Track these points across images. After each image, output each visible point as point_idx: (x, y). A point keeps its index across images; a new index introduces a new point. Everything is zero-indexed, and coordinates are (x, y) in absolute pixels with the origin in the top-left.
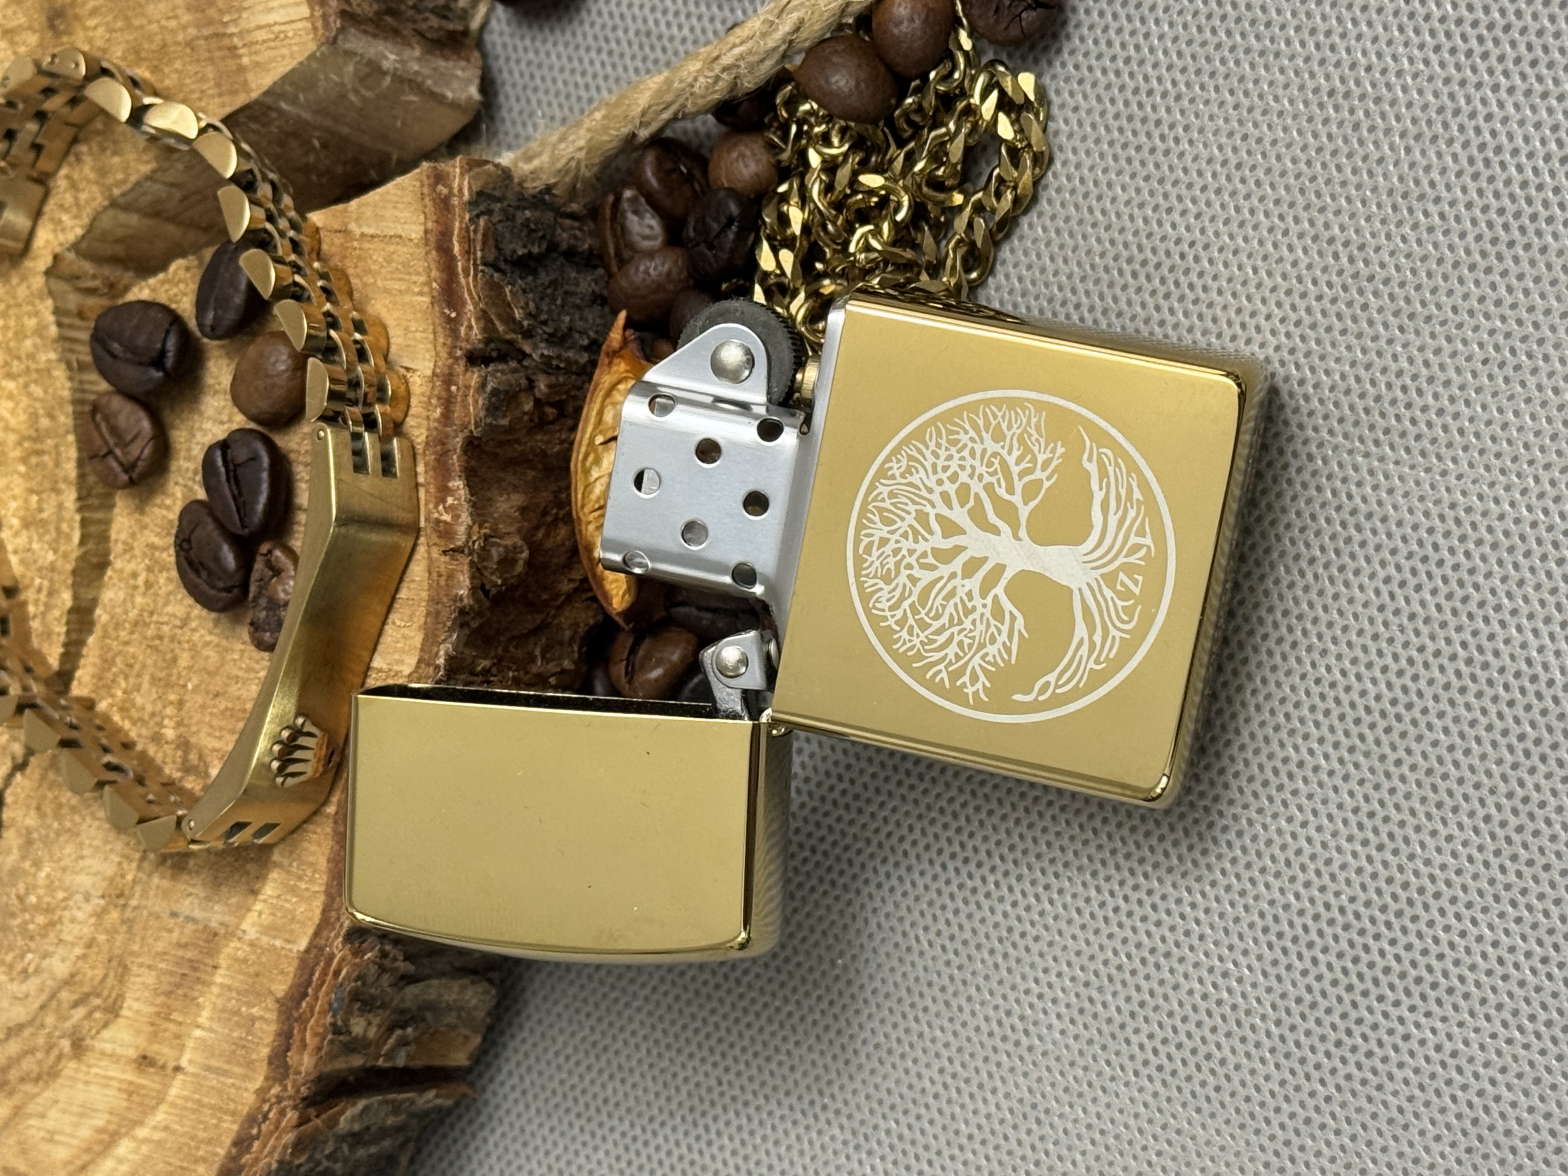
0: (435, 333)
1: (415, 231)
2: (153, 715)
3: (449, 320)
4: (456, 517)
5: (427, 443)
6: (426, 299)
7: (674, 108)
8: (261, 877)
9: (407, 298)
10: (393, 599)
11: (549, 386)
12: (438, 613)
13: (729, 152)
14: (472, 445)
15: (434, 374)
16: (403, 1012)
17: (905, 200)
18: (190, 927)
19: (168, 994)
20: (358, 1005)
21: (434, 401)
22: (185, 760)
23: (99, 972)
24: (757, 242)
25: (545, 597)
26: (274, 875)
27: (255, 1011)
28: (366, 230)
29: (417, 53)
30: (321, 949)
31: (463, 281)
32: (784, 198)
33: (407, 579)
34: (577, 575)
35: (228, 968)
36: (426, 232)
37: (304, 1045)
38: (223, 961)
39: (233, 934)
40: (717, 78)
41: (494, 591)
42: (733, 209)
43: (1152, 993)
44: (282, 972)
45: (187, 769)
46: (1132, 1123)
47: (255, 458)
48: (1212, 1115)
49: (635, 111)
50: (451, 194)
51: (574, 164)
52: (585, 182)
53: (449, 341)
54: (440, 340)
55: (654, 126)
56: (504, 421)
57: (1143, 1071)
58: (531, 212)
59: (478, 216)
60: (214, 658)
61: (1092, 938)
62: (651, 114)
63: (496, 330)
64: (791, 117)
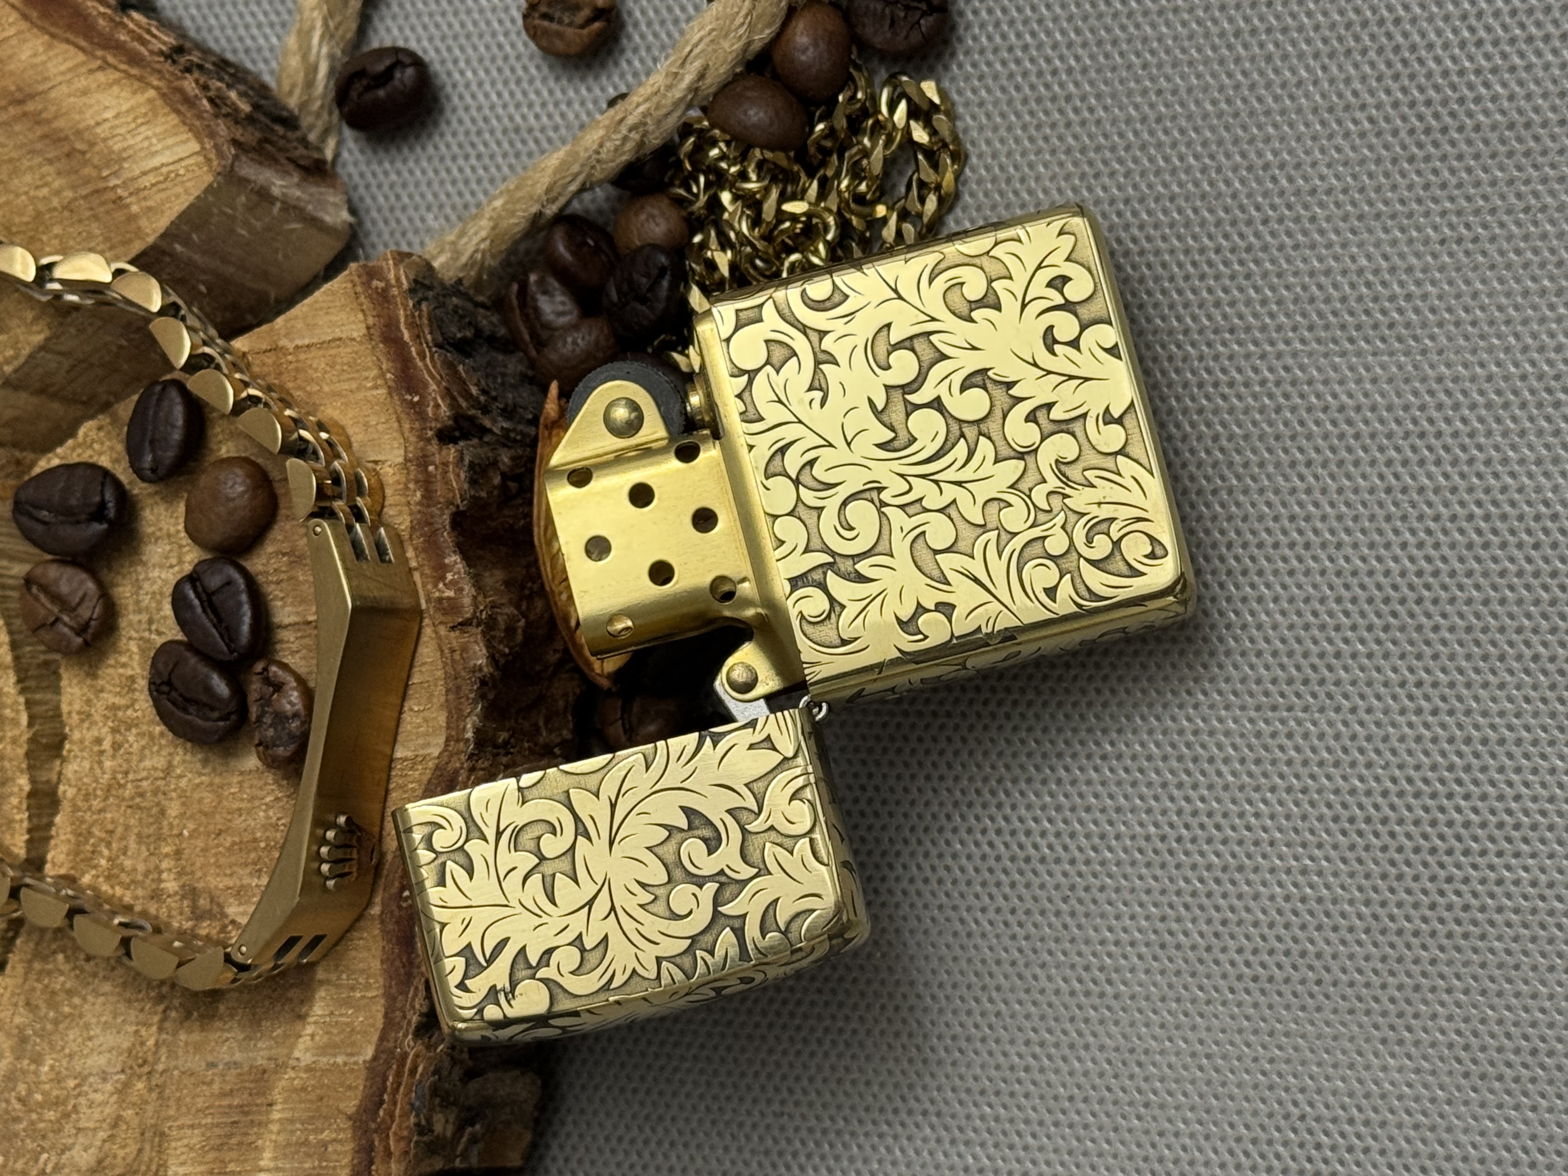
0: (399, 421)
1: (357, 330)
2: (147, 874)
3: (412, 405)
4: (461, 590)
5: (413, 528)
6: (382, 392)
7: (581, 178)
8: (307, 999)
9: (360, 395)
10: (407, 686)
11: (513, 459)
12: (458, 688)
13: (636, 214)
14: (458, 521)
15: (407, 460)
16: (470, 1109)
17: (831, 220)
18: (234, 1072)
19: (219, 1148)
20: (437, 1101)
21: (412, 486)
22: (194, 908)
23: (133, 1148)
24: (688, 289)
25: (538, 668)
26: (321, 993)
27: (326, 1135)
28: (299, 342)
29: (296, 179)
30: (391, 1052)
31: (420, 364)
32: (704, 245)
33: (417, 663)
35: (285, 1102)
36: (368, 328)
37: (389, 1154)
38: (277, 1095)
39: (285, 1065)
40: (625, 139)
41: (502, 661)
42: (663, 259)
43: (1232, 909)
44: (350, 1088)
45: (198, 915)
46: (1237, 1039)
47: (229, 583)
48: (1319, 1009)
49: (540, 189)
50: (388, 286)
51: (479, 256)
52: (492, 272)
53: (417, 425)
54: (407, 426)
55: (562, 201)
56: (483, 494)
57: (1238, 986)
58: (455, 300)
59: (419, 303)
60: (208, 798)
61: (1159, 873)
62: (557, 190)
63: (460, 407)
64: (696, 169)
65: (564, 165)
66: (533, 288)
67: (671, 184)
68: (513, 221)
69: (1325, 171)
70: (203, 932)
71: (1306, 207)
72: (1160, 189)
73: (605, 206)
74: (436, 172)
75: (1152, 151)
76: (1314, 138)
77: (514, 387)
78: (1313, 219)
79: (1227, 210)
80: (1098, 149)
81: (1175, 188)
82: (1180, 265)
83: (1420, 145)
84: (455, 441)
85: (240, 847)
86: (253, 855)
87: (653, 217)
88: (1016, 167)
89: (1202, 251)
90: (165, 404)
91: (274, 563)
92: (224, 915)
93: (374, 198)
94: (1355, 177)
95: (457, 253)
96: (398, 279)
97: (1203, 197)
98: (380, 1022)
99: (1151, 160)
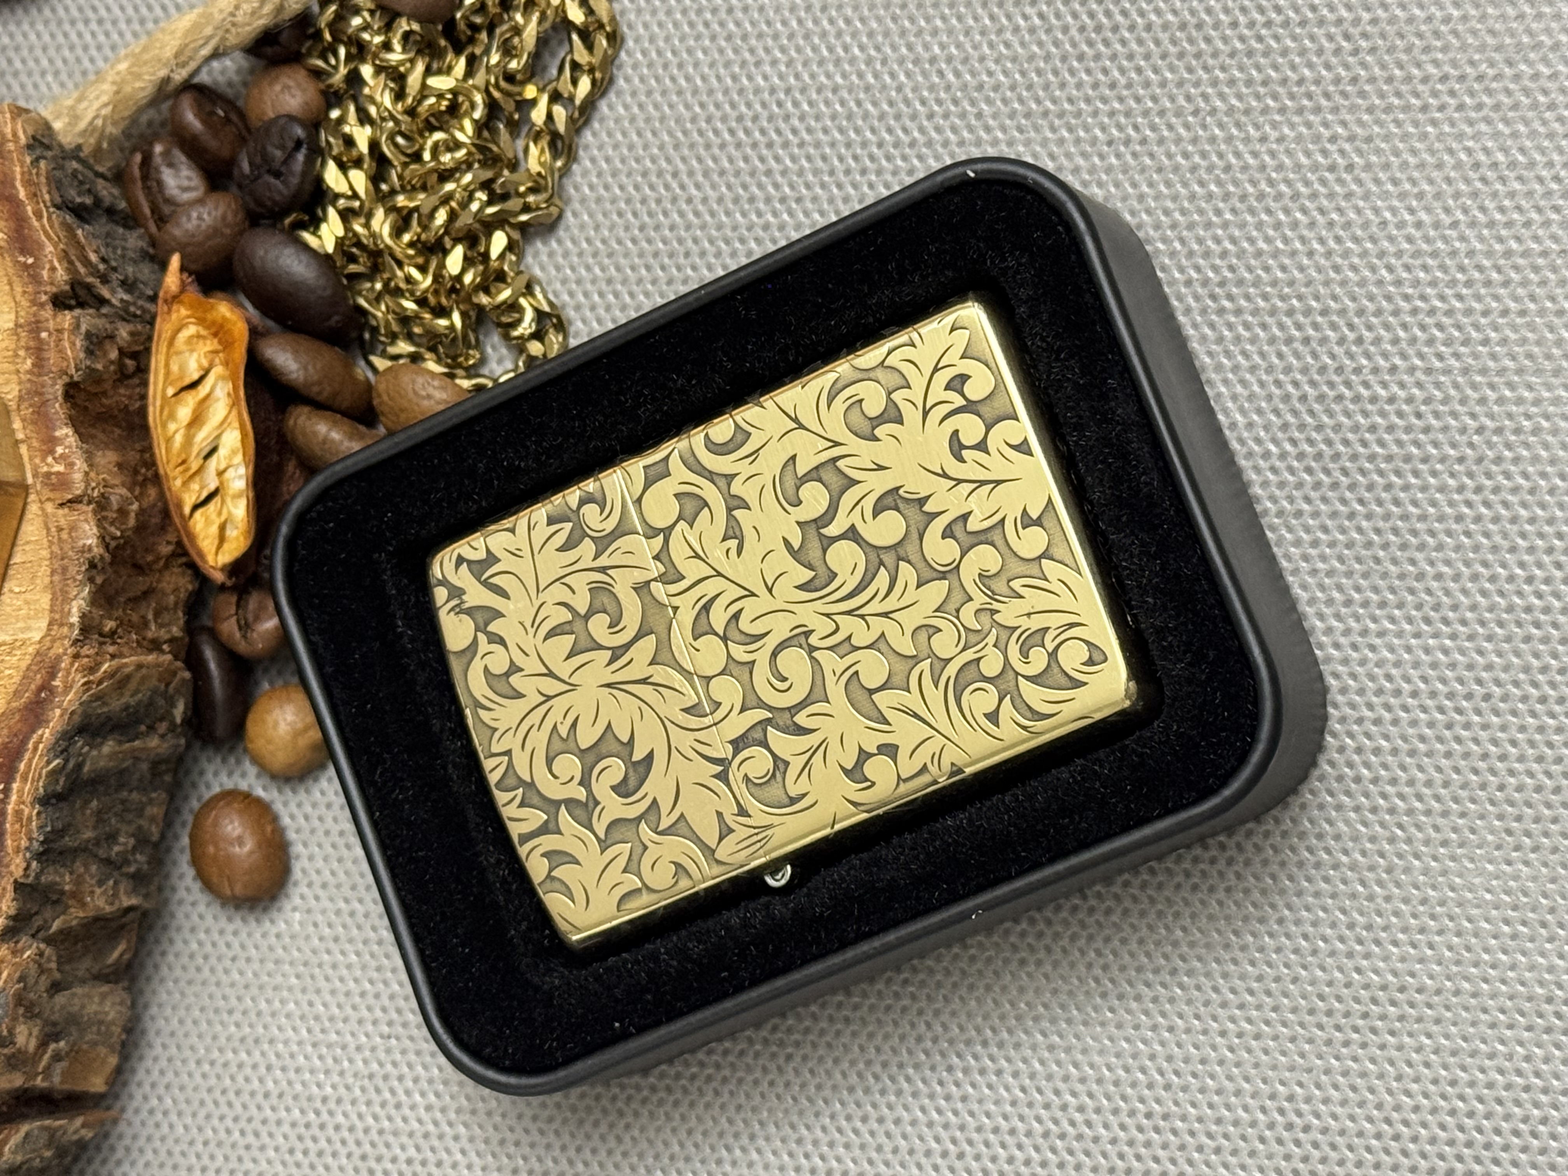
0: (10, 284)
3: (26, 267)
4: (72, 465)
5: (21, 398)
7: (213, 43)
10: (7, 566)
11: (132, 334)
13: (270, 85)
14: (72, 391)
15: (17, 325)
16: (55, 1024)
17: (478, 98)
20: (21, 1011)
21: (22, 353)
24: (324, 164)
25: (150, 558)
31: (36, 224)
32: (341, 120)
33: (20, 542)
34: (172, 537)
41: (113, 544)
42: (299, 132)
49: (168, 52)
50: (4, 140)
51: (99, 122)
52: (112, 140)
53: (30, 289)
54: (19, 289)
55: (193, 65)
56: (99, 366)
58: (75, 164)
59: (36, 161)
62: (188, 53)
63: (77, 271)
64: (337, 40)
65: (196, 27)
66: (157, 160)
67: (309, 55)
68: (138, 85)
69: (992, 66)
71: (973, 103)
72: (823, 79)
73: (236, 78)
74: (53, 36)
76: (983, 33)
77: (135, 262)
78: (979, 115)
79: (891, 104)
80: (760, 36)
81: (839, 80)
82: (841, 159)
83: (1090, 44)
84: (70, 308)
88: (674, 53)
89: (864, 144)
94: (1023, 74)
95: (75, 118)
96: (15, 134)
97: (867, 89)
99: (815, 49)
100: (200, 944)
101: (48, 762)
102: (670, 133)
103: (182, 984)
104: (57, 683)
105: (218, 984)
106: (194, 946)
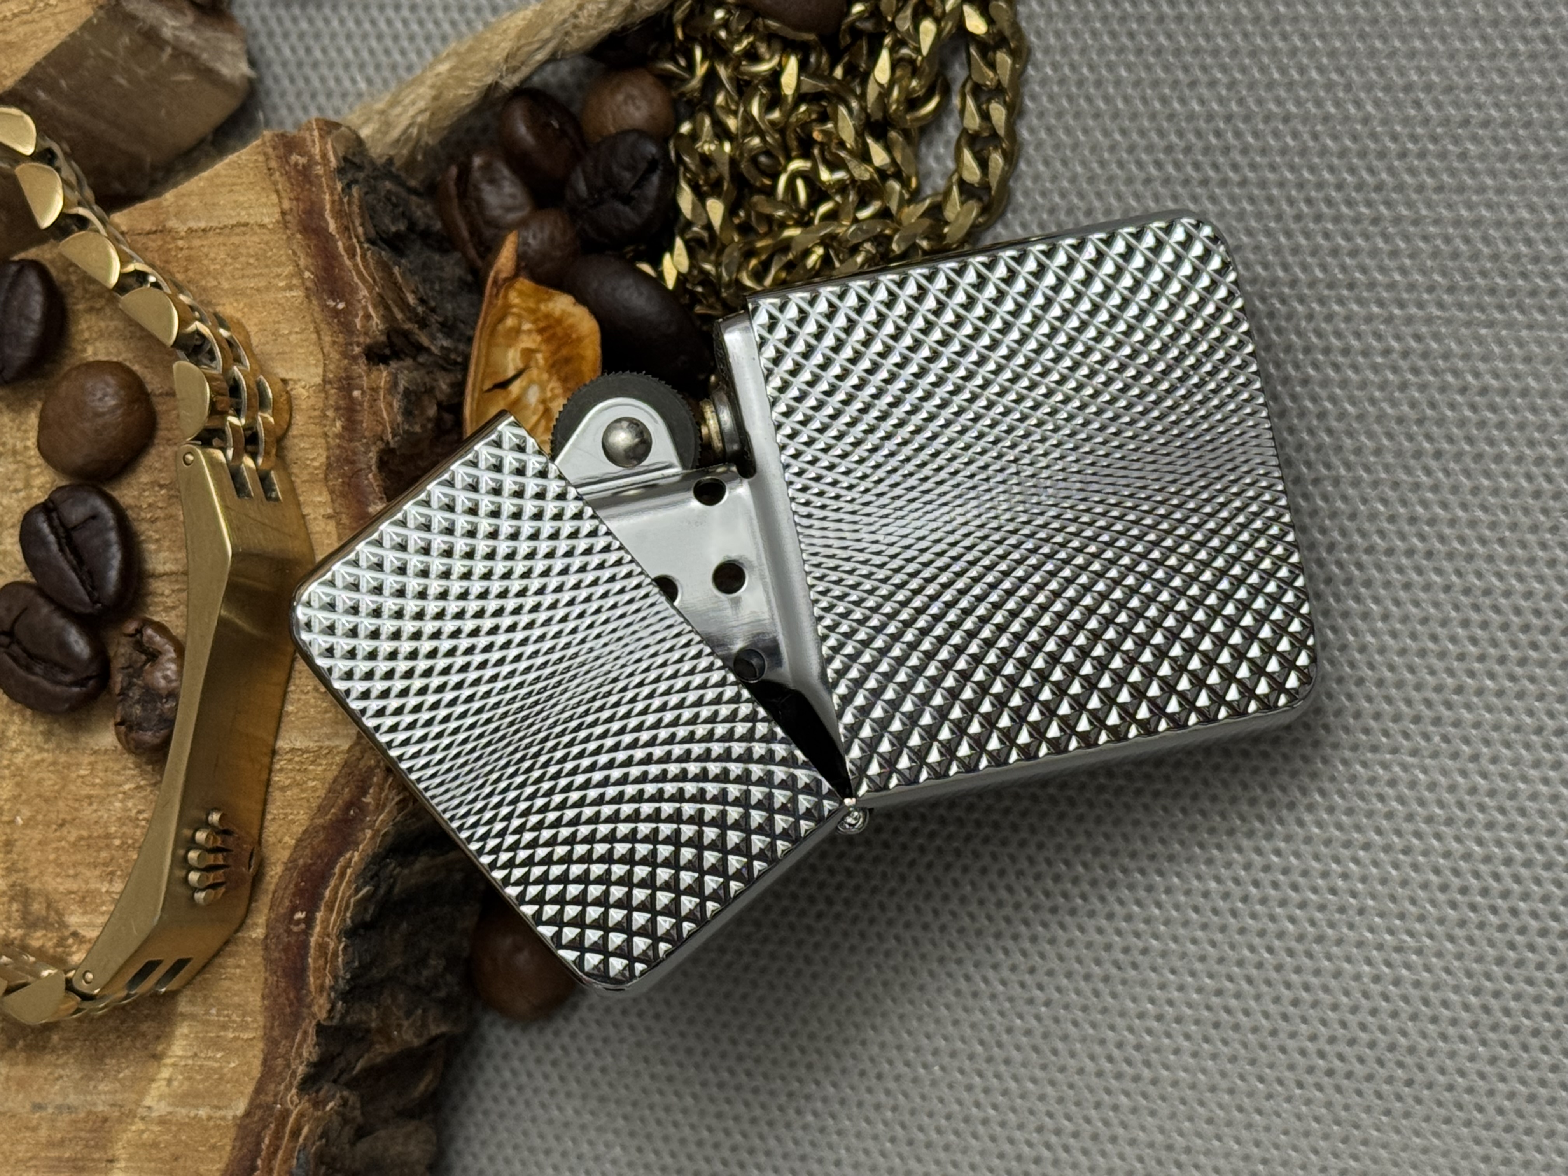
0: (318, 332)
1: (269, 215)
3: (336, 313)
5: (329, 466)
6: (298, 294)
7: (551, 46)
8: (165, 1036)
9: (270, 296)
11: (448, 385)
13: (611, 94)
14: (386, 457)
15: (326, 381)
18: (66, 1117)
21: (330, 413)
22: (25, 913)
24: (677, 187)
26: (183, 1029)
28: (193, 224)
29: (190, 19)
30: (269, 1108)
31: (348, 263)
32: (694, 136)
35: (130, 1159)
36: (283, 213)
38: (120, 1150)
39: (132, 1114)
42: (650, 149)
43: (1307, 988)
44: (213, 1147)
45: (30, 923)
46: (1303, 1143)
47: (94, 517)
48: (1407, 1115)
49: (499, 55)
50: (311, 162)
51: (415, 131)
52: (428, 152)
53: (341, 339)
54: (327, 339)
55: (525, 71)
56: (417, 429)
57: (1309, 1079)
58: (388, 185)
59: (348, 187)
60: (50, 781)
61: (1218, 937)
62: (521, 56)
63: (395, 319)
64: (690, 39)
65: (531, 27)
66: (477, 175)
67: (656, 57)
68: (461, 91)
69: (1482, 97)
70: (36, 944)
71: (1456, 141)
72: (1272, 106)
73: (570, 80)
74: (358, 22)
75: (1266, 60)
76: (1472, 58)
77: (453, 295)
78: (1463, 156)
79: (1355, 138)
80: (1197, 51)
81: (1291, 107)
82: (1291, 202)
84: (384, 360)
85: (88, 842)
86: (104, 854)
87: (632, 98)
88: (1091, 68)
89: (1320, 186)
90: (21, 290)
91: (149, 497)
92: (63, 925)
93: (278, 49)
94: (1520, 108)
95: (388, 125)
96: (324, 156)
97: (1326, 120)
98: (256, 1073)
99: (1263, 70)
100: (514, 1073)
101: (357, 891)
102: (1084, 163)
103: (494, 1117)
104: (368, 799)
105: (534, 1120)
106: (507, 1075)
